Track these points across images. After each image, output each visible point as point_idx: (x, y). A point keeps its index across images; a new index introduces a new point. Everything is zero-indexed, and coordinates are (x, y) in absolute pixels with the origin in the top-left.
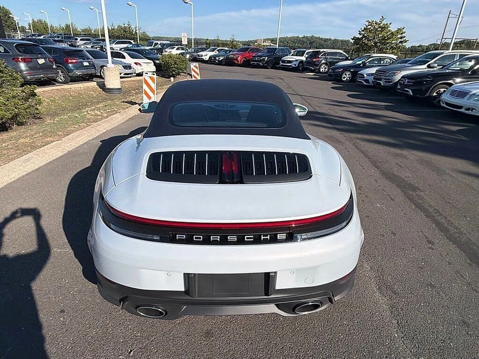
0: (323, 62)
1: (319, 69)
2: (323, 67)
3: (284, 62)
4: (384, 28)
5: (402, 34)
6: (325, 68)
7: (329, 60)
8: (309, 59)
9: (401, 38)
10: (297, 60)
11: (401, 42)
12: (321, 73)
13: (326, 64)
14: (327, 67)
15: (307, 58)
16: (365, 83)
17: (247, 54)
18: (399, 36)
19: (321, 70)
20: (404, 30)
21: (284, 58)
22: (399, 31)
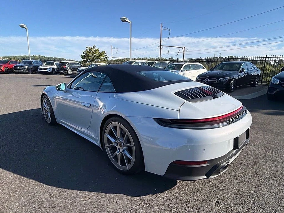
0: (69, 68)
1: (67, 72)
2: (69, 71)
3: (41, 69)
4: (96, 51)
5: (105, 54)
6: (71, 72)
7: (72, 67)
8: (59, 67)
9: (105, 56)
10: (50, 68)
11: (106, 58)
12: (69, 74)
13: (71, 69)
14: (72, 71)
15: (57, 66)
16: (102, 78)
17: (7, 65)
18: (104, 55)
19: (69, 73)
20: (105, 53)
21: (40, 67)
22: (104, 52)
